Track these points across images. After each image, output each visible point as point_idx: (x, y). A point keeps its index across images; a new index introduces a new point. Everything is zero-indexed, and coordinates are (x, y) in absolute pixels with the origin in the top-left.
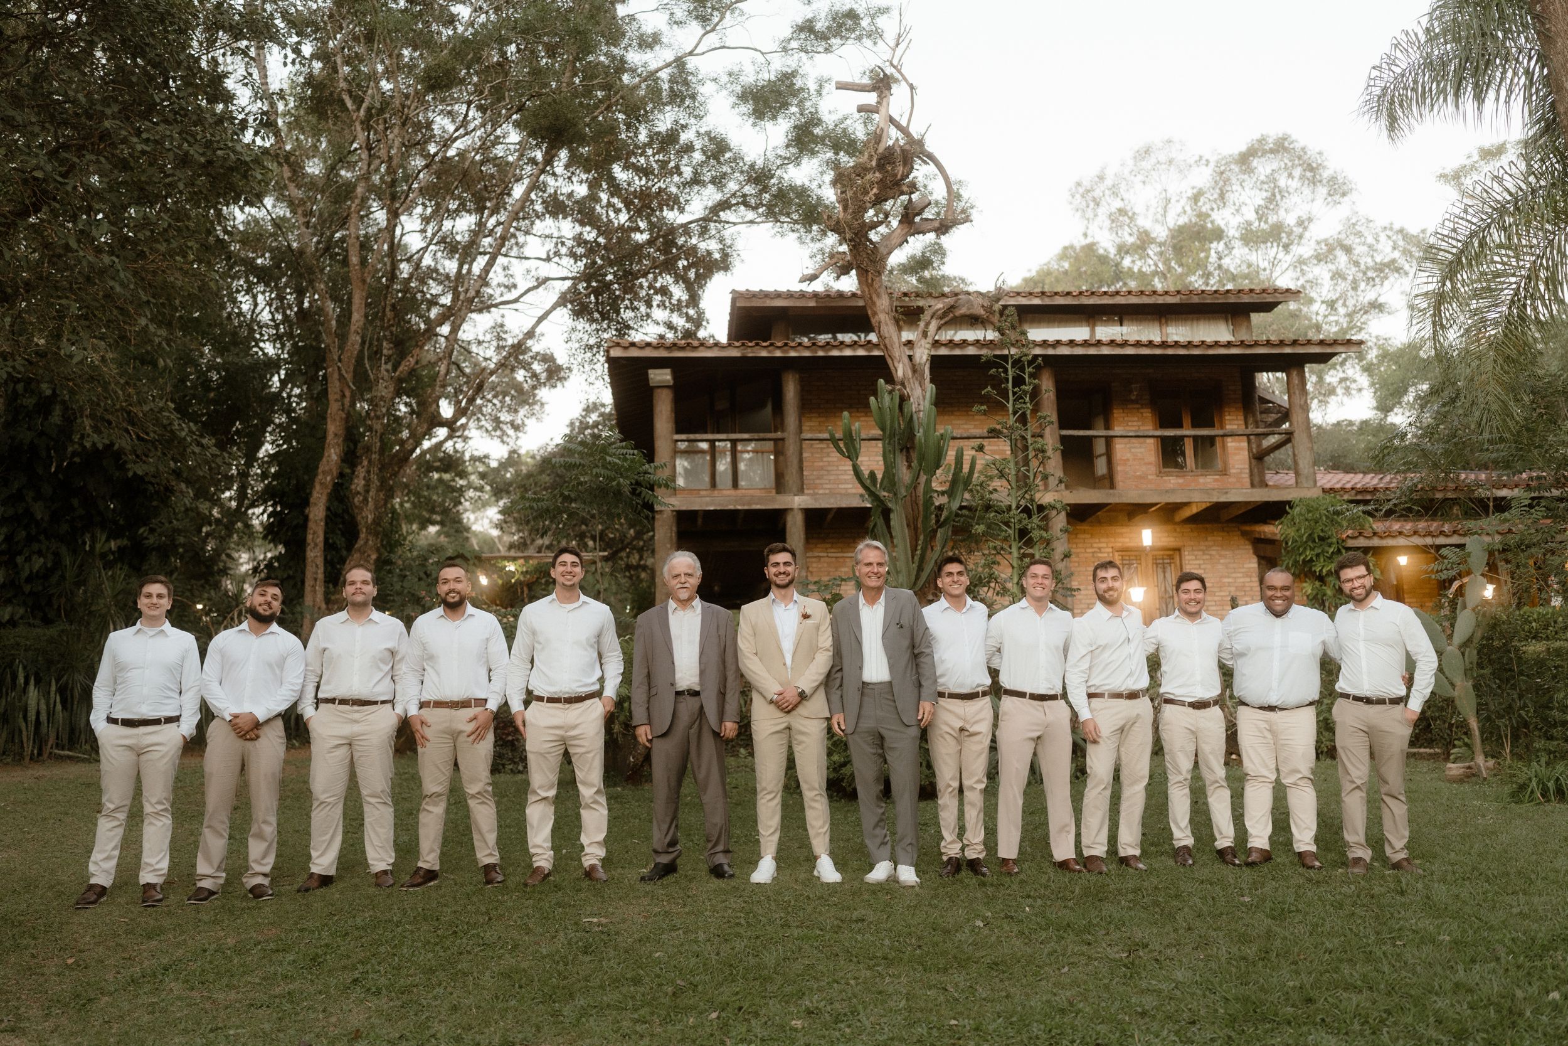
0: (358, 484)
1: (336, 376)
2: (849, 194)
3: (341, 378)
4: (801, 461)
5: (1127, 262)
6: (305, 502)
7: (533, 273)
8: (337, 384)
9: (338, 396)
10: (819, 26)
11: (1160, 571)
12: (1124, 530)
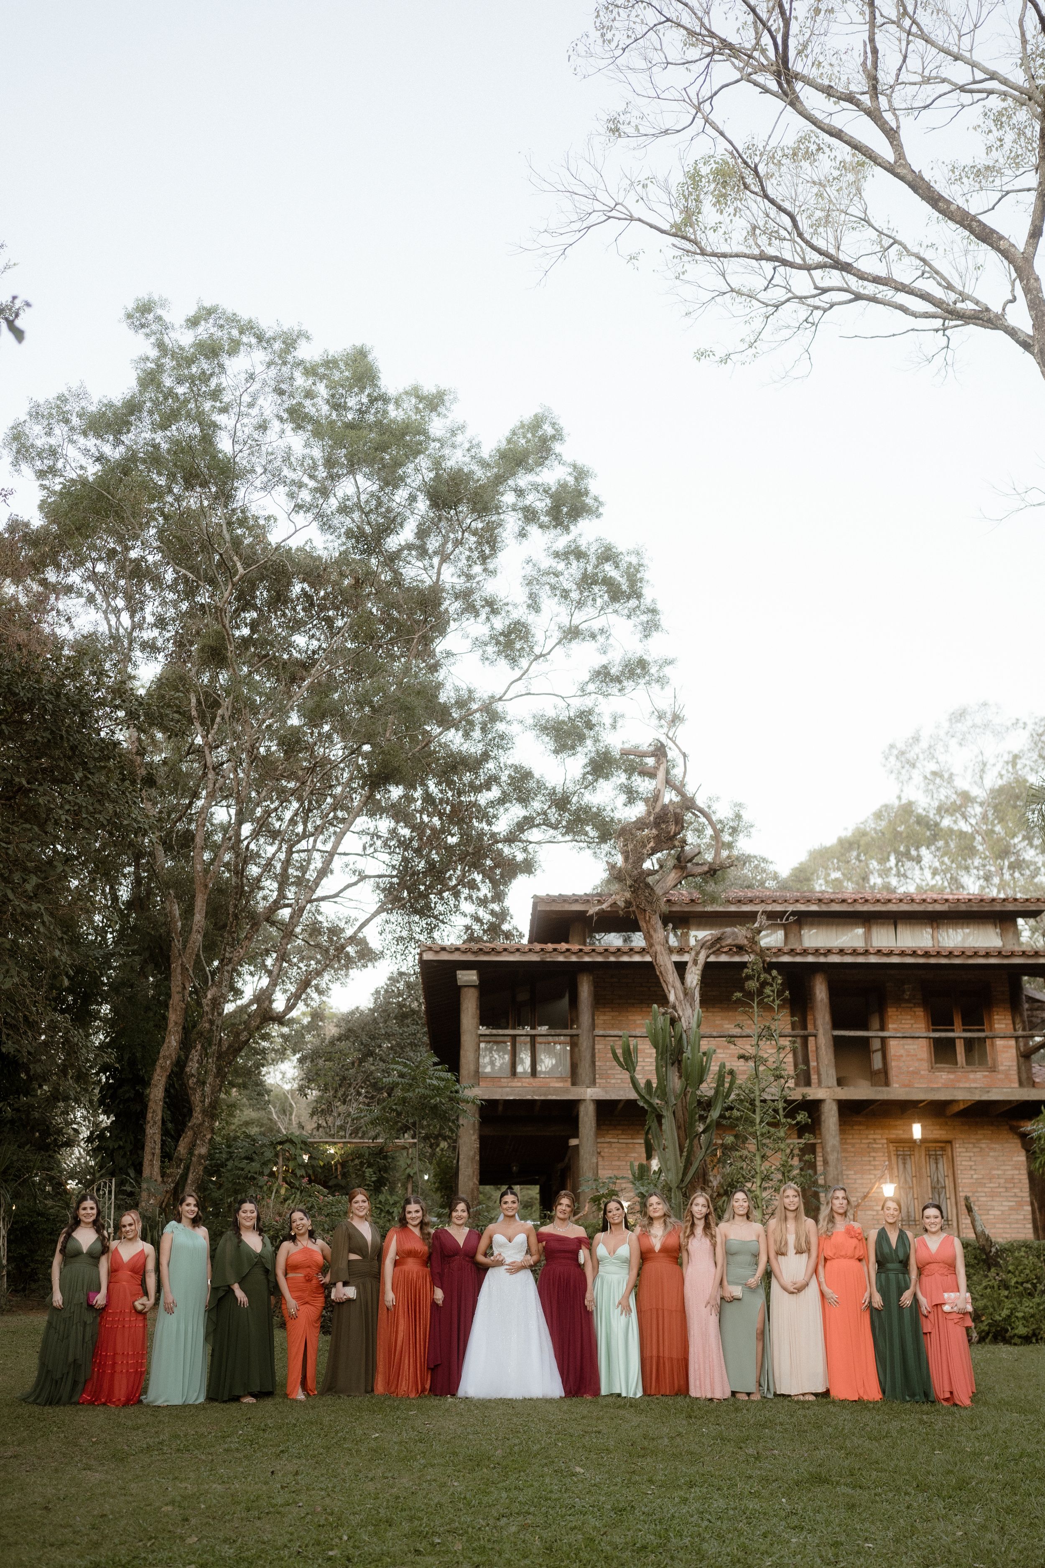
0: (192, 1067)
1: (179, 970)
2: (630, 847)
3: (184, 969)
4: (593, 1056)
5: (946, 822)
6: (146, 1083)
7: (351, 866)
8: (179, 977)
9: (179, 989)
10: (614, 671)
11: (932, 1161)
12: (899, 1122)
